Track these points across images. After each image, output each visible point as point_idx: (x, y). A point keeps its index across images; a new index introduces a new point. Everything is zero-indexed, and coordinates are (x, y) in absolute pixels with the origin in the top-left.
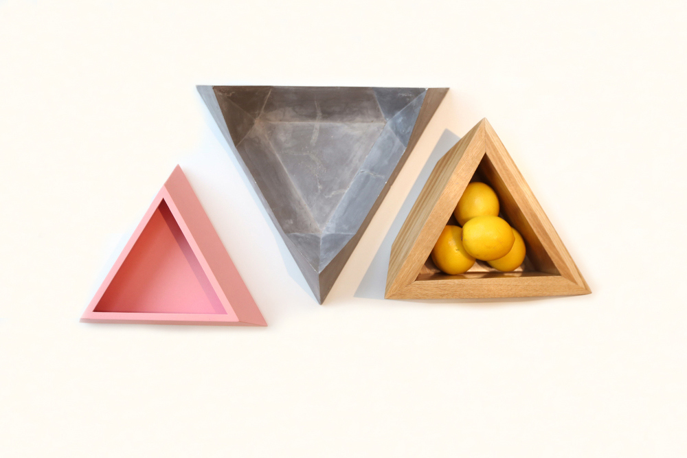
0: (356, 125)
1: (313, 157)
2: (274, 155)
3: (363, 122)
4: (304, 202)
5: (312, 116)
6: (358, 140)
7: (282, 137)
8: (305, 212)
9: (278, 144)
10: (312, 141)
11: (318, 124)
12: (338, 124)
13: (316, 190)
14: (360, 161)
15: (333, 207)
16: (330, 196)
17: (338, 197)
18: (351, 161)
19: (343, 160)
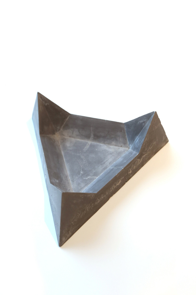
0: (112, 147)
1: (82, 157)
2: (60, 151)
3: (116, 146)
4: (69, 178)
5: (88, 137)
6: (111, 154)
7: (68, 144)
8: (68, 183)
9: (65, 148)
10: (84, 149)
11: (90, 142)
12: (101, 144)
13: (79, 173)
14: (109, 164)
15: (86, 185)
16: (87, 179)
17: (91, 180)
18: (104, 163)
19: (100, 161)
